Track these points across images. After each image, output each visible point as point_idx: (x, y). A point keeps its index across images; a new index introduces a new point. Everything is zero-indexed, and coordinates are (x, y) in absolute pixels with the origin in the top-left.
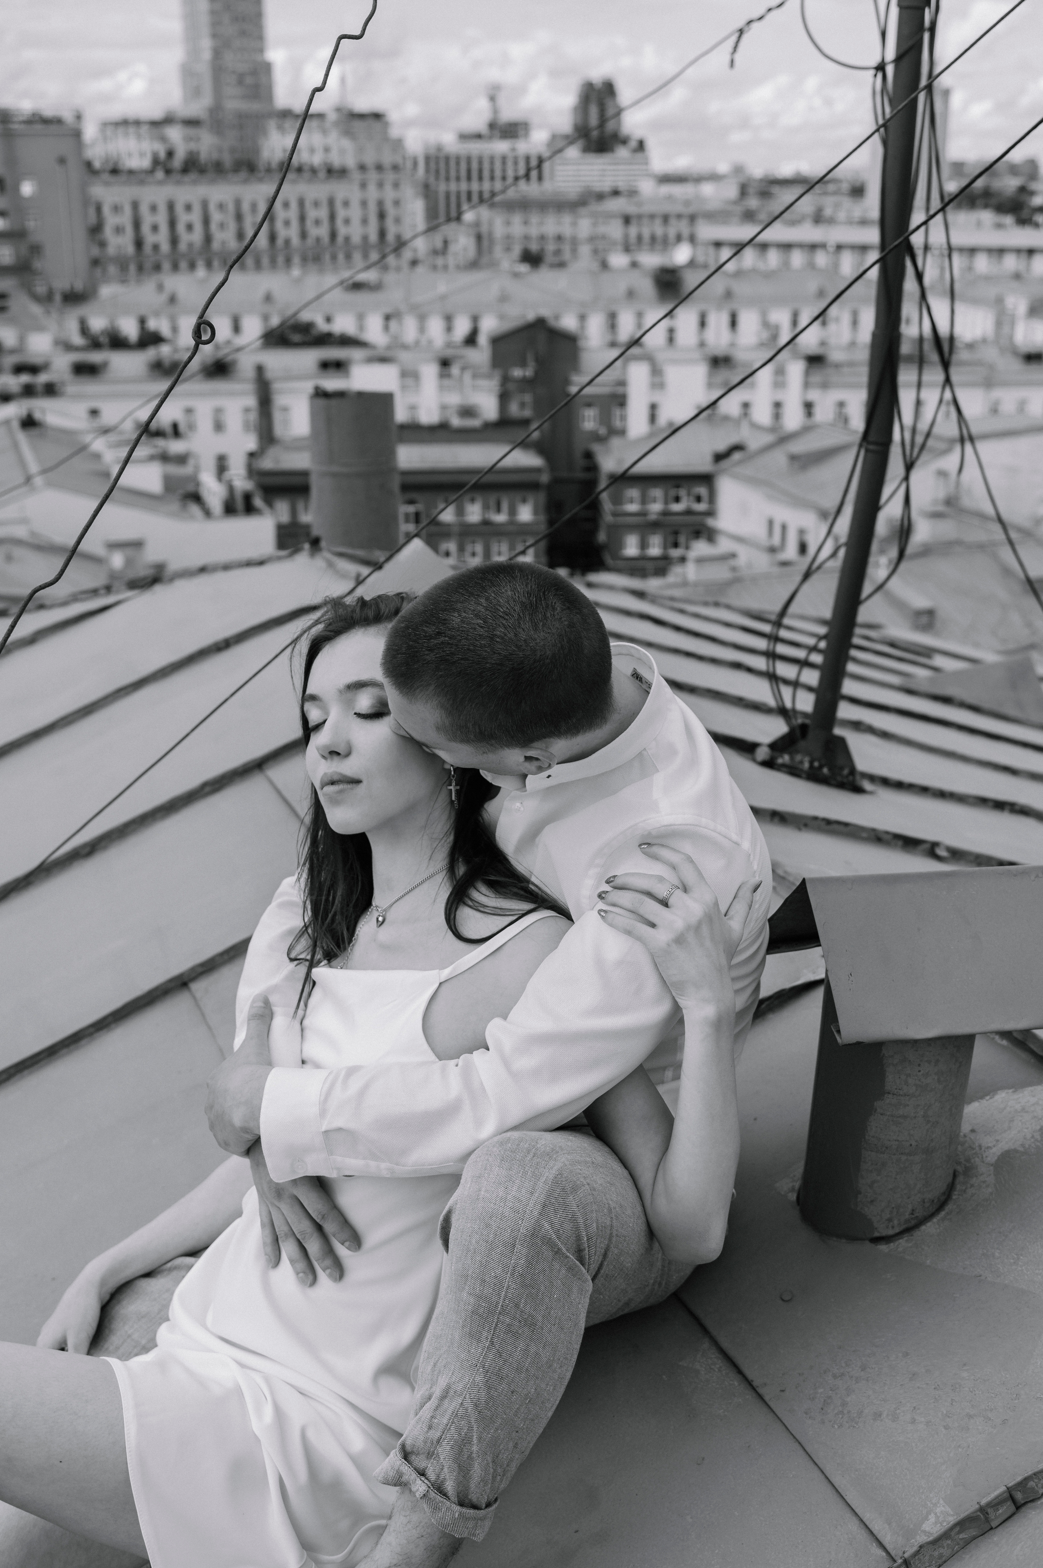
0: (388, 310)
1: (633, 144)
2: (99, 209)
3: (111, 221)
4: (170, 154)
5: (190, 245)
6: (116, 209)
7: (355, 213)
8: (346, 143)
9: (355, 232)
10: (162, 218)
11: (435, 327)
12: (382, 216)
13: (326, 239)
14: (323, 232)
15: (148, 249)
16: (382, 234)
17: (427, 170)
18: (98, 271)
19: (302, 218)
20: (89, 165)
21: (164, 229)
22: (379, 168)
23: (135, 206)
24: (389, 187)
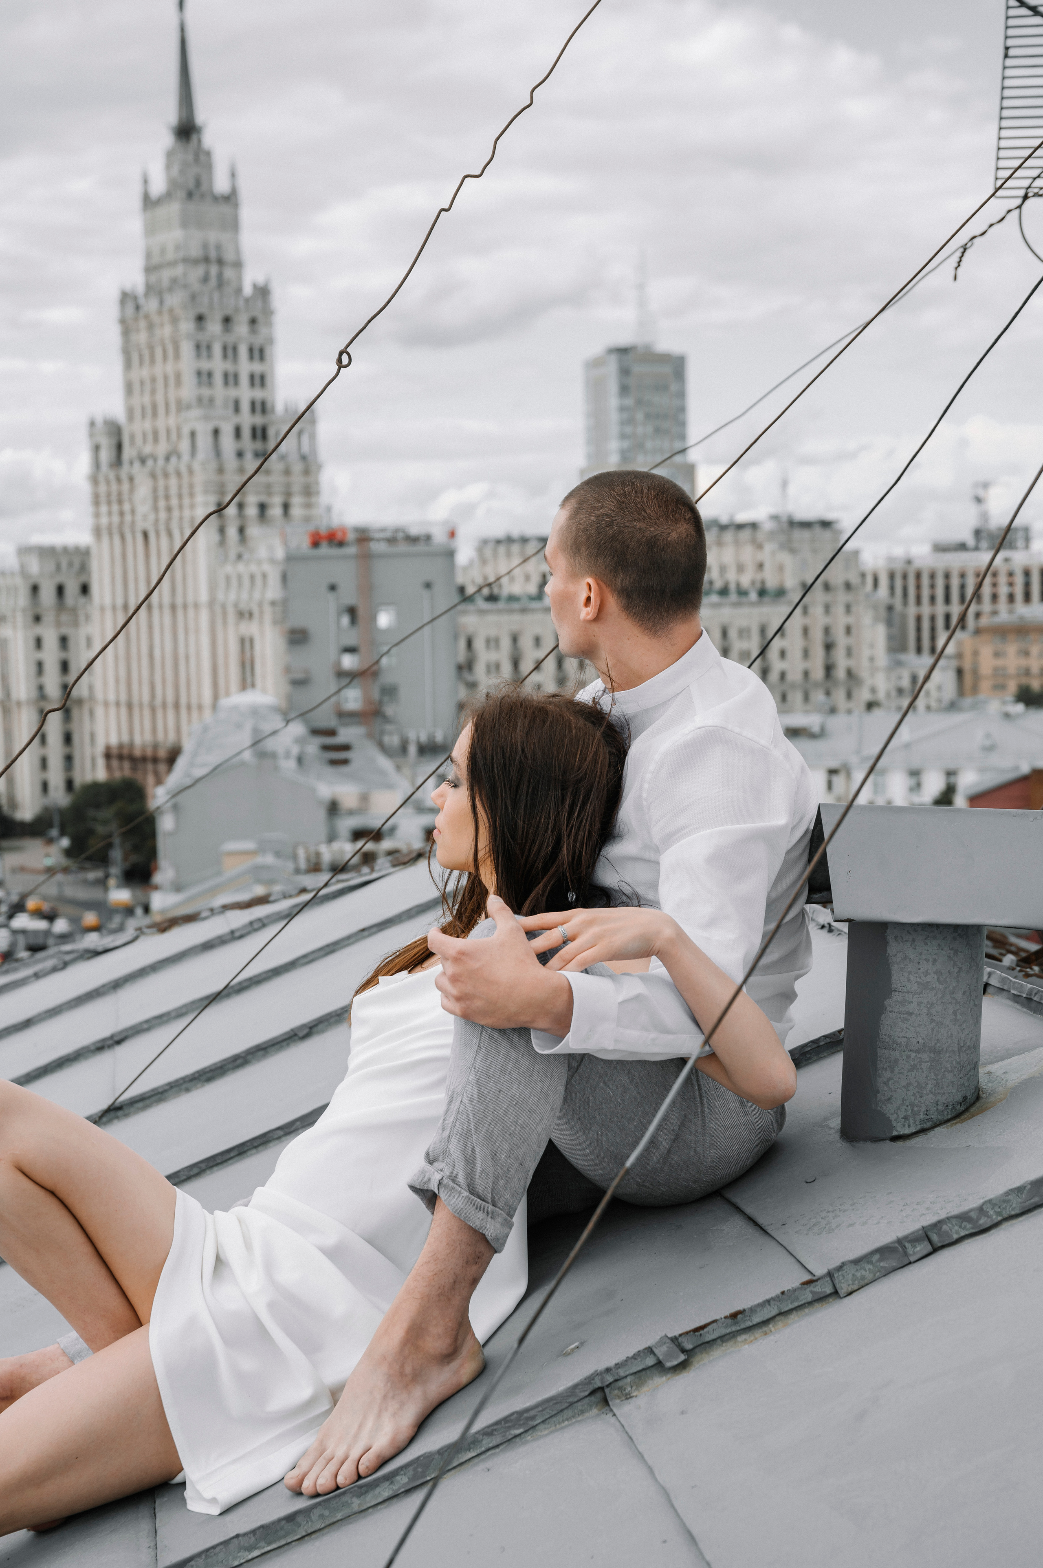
0: (834, 764)
2: (469, 643)
3: (484, 656)
6: (492, 643)
7: (795, 643)
8: (785, 558)
9: (795, 667)
10: (548, 654)
11: (897, 784)
12: (829, 647)
16: (829, 669)
17: (892, 589)
20: (462, 590)
21: (549, 667)
22: (826, 586)
23: (515, 639)
24: (839, 610)
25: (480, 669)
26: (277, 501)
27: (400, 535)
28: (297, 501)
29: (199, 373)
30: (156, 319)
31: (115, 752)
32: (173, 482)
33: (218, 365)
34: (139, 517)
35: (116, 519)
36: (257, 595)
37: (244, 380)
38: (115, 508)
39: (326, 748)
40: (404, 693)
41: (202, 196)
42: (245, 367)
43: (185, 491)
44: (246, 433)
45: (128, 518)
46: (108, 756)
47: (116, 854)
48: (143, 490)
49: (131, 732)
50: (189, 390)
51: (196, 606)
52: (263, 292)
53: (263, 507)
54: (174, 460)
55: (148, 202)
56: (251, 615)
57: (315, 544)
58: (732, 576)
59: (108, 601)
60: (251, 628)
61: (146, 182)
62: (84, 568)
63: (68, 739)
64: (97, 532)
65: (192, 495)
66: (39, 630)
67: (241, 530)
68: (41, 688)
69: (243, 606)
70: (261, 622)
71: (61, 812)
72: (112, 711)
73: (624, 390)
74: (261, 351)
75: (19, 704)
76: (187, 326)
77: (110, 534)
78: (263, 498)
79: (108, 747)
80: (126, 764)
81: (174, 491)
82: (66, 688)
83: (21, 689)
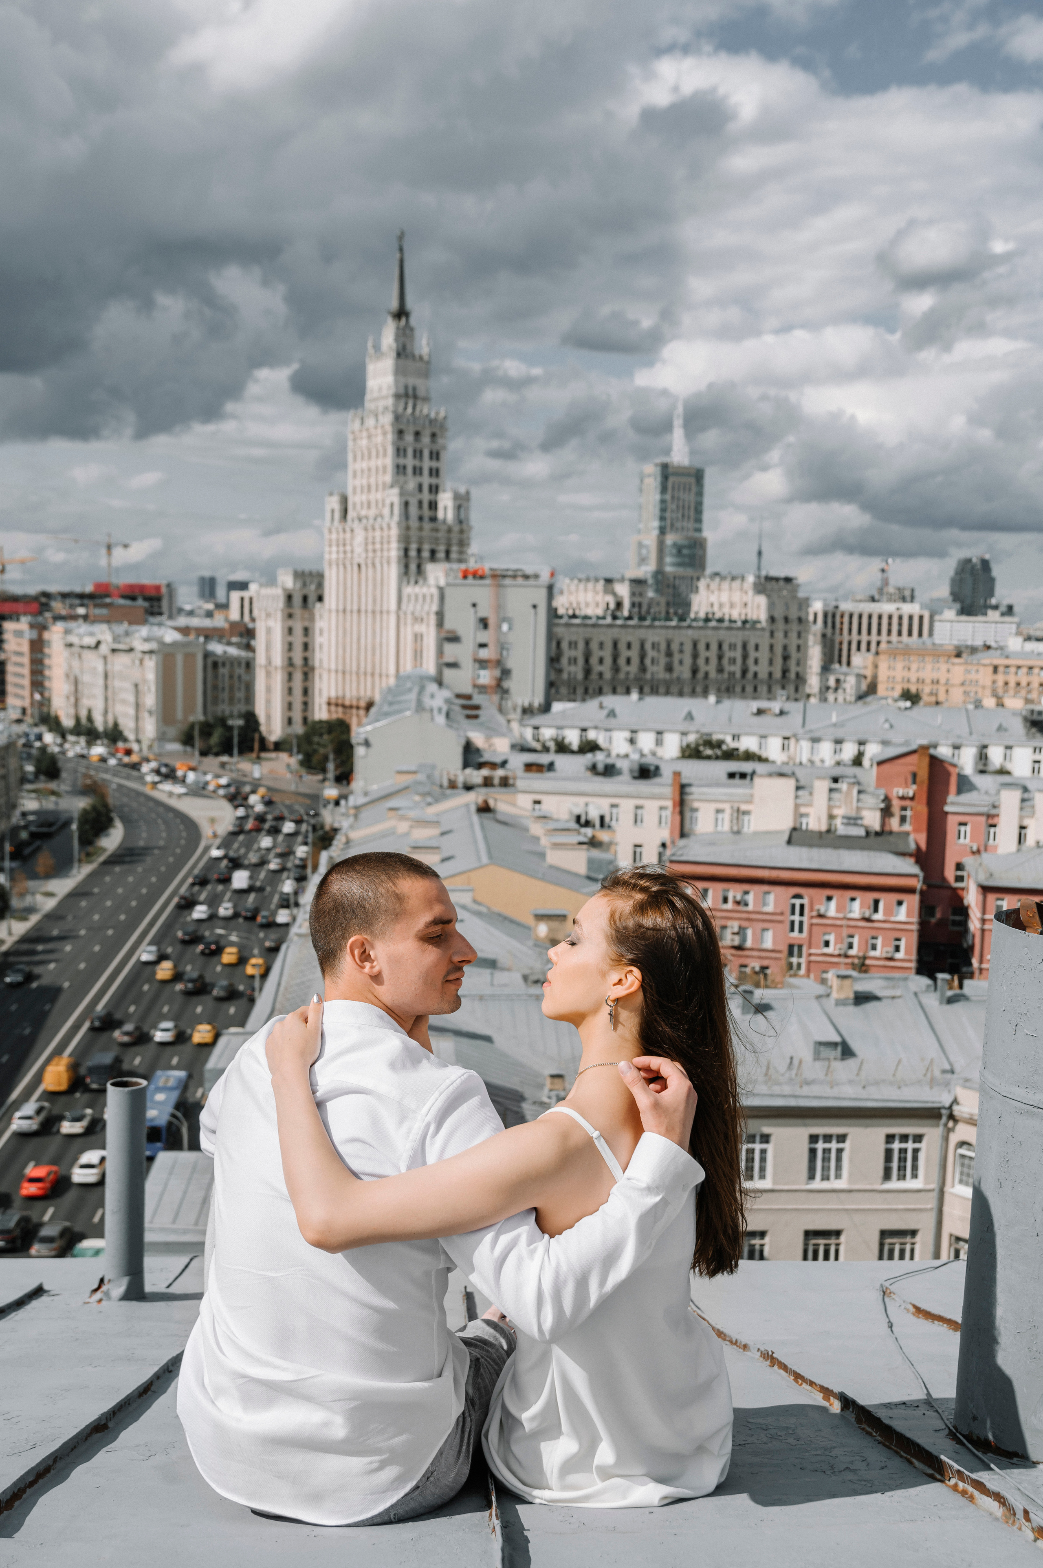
0: (787, 733)
1: (1003, 609)
2: (559, 644)
3: (567, 653)
4: (619, 605)
5: (628, 673)
6: (573, 645)
7: (764, 655)
8: (760, 601)
9: (763, 670)
10: (607, 654)
11: (826, 749)
12: (786, 658)
13: (738, 675)
14: (737, 669)
15: (594, 676)
16: (785, 672)
17: (825, 622)
18: (553, 691)
19: (720, 657)
21: (608, 661)
22: (786, 620)
23: (587, 643)
24: (793, 635)
25: (564, 661)
26: (442, 548)
27: (519, 573)
28: (454, 548)
29: (398, 466)
30: (373, 431)
31: (333, 701)
32: (378, 533)
33: (410, 462)
34: (355, 555)
35: (341, 555)
36: (426, 608)
37: (426, 472)
38: (341, 549)
39: (465, 707)
40: (515, 674)
41: (407, 356)
42: (427, 464)
43: (385, 540)
44: (425, 504)
45: (349, 555)
46: (329, 704)
47: (331, 766)
48: (360, 537)
49: (344, 690)
50: (390, 476)
51: (388, 612)
52: (442, 420)
53: (433, 552)
54: (379, 520)
56: (422, 620)
57: (465, 577)
58: (726, 610)
59: (334, 607)
60: (421, 628)
62: (320, 585)
63: (305, 691)
64: (329, 563)
65: (389, 542)
66: (290, 623)
67: (419, 567)
68: (290, 659)
69: (417, 614)
70: (428, 625)
71: (298, 737)
72: (333, 675)
73: (664, 489)
74: (438, 454)
75: (276, 668)
76: (392, 436)
77: (338, 565)
78: (434, 546)
79: (329, 698)
80: (340, 709)
81: (378, 539)
82: (306, 659)
83: (278, 660)
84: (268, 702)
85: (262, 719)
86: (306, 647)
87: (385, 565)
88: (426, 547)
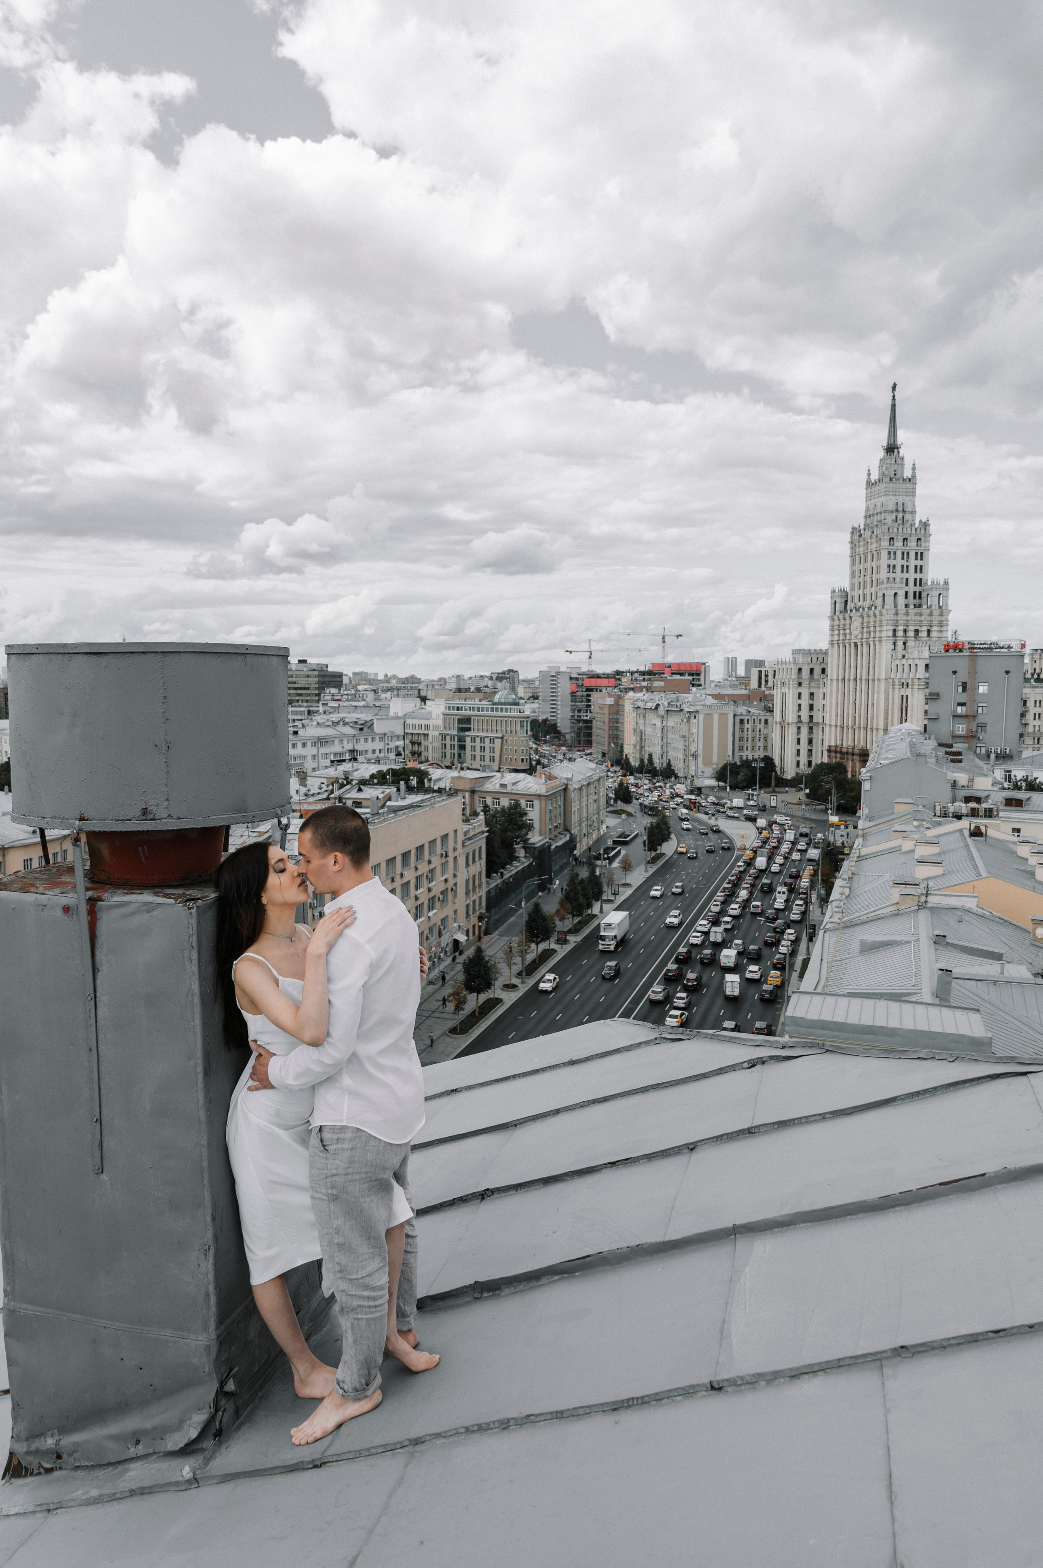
25: (1030, 717)
26: (924, 629)
27: (993, 646)
28: (934, 628)
29: (889, 566)
30: (868, 540)
31: (833, 749)
32: (872, 619)
33: (899, 562)
34: (853, 637)
35: (841, 637)
36: (911, 676)
37: (912, 569)
38: (842, 632)
39: (948, 753)
40: (989, 727)
41: (897, 479)
42: (913, 563)
43: (877, 624)
44: (911, 595)
45: (848, 637)
46: (829, 751)
47: (832, 799)
48: (856, 623)
49: (841, 740)
50: (884, 574)
51: (879, 680)
52: (925, 525)
53: (917, 632)
54: (872, 609)
55: (870, 484)
56: (907, 685)
57: (946, 650)
59: (835, 677)
60: (907, 692)
61: (869, 475)
62: (823, 660)
63: (810, 742)
64: (832, 643)
65: (880, 626)
66: (800, 690)
67: (905, 644)
68: (799, 717)
69: (903, 680)
70: (913, 689)
71: (805, 776)
72: (833, 729)
74: (922, 554)
76: (885, 543)
77: (838, 645)
78: (917, 628)
79: (830, 746)
80: (838, 755)
81: (872, 624)
82: (811, 717)
83: (791, 717)
84: (782, 748)
85: (777, 762)
86: (811, 707)
87: (877, 643)
88: (912, 628)
